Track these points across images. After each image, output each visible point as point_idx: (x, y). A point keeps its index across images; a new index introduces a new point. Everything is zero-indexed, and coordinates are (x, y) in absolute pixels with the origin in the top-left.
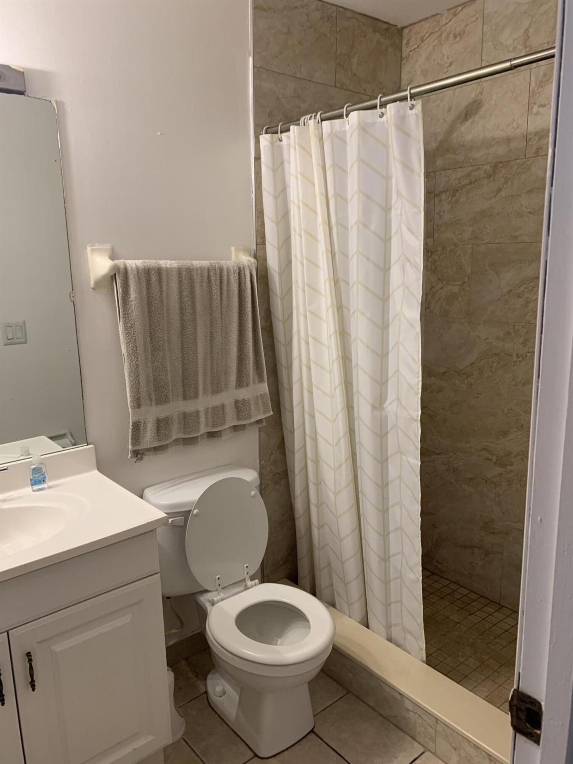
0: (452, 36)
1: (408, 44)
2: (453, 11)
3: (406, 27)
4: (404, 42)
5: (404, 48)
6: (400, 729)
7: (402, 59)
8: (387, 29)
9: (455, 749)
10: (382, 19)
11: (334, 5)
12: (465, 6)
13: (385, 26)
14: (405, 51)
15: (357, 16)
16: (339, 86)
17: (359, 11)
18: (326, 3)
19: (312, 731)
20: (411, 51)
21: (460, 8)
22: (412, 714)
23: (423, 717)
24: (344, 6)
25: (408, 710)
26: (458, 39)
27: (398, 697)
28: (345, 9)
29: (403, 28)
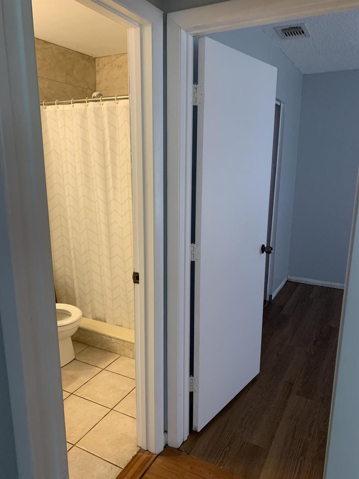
0: (117, 66)
1: (98, 66)
2: (117, 56)
3: (97, 58)
4: (97, 64)
5: (96, 67)
6: (111, 352)
7: (96, 72)
8: (88, 58)
9: (131, 350)
10: (86, 54)
11: (64, 47)
12: (121, 55)
13: (88, 57)
14: (97, 69)
15: (76, 53)
16: (68, 83)
17: (75, 50)
18: (60, 46)
19: (74, 359)
20: (100, 69)
21: (119, 56)
22: (115, 344)
23: (119, 343)
24: (69, 48)
25: (113, 343)
26: (120, 68)
27: (109, 339)
28: (69, 49)
29: (95, 58)
